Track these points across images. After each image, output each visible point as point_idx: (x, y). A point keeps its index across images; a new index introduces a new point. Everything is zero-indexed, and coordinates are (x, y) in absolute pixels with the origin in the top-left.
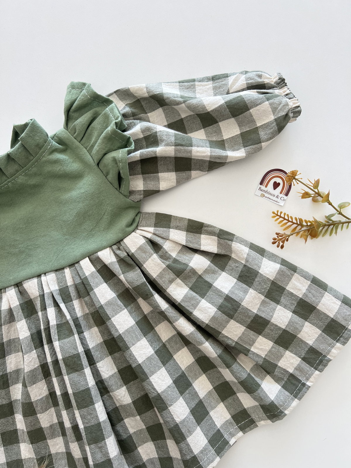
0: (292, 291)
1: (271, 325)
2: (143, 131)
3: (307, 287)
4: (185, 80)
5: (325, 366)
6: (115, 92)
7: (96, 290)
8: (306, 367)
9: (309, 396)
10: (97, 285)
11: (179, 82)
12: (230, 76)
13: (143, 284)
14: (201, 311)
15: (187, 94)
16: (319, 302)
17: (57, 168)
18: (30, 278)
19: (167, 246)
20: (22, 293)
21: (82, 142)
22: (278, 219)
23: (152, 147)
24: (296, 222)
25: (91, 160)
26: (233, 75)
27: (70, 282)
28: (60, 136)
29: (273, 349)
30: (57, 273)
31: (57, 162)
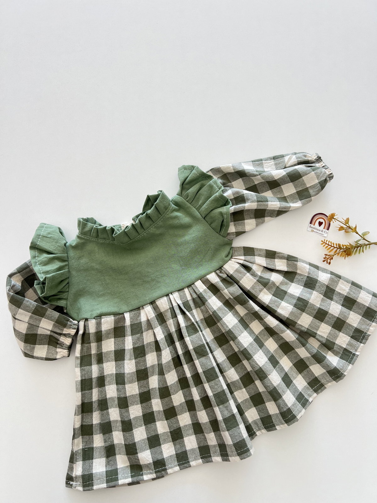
0: (339, 291)
1: (329, 315)
2: (234, 194)
3: (349, 288)
4: (255, 160)
5: (367, 340)
6: (211, 170)
7: (209, 301)
8: (354, 342)
9: (358, 362)
10: (210, 297)
11: (253, 162)
12: (285, 156)
13: (241, 294)
14: (283, 309)
15: (259, 169)
16: (358, 296)
17: (176, 222)
18: (161, 297)
19: (254, 267)
20: (156, 308)
21: (192, 204)
22: (325, 245)
23: (241, 204)
24: (336, 247)
25: (199, 215)
26: (287, 156)
27: (189, 298)
28: (176, 200)
29: (332, 332)
30: (180, 292)
31: (176, 217)
